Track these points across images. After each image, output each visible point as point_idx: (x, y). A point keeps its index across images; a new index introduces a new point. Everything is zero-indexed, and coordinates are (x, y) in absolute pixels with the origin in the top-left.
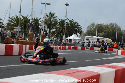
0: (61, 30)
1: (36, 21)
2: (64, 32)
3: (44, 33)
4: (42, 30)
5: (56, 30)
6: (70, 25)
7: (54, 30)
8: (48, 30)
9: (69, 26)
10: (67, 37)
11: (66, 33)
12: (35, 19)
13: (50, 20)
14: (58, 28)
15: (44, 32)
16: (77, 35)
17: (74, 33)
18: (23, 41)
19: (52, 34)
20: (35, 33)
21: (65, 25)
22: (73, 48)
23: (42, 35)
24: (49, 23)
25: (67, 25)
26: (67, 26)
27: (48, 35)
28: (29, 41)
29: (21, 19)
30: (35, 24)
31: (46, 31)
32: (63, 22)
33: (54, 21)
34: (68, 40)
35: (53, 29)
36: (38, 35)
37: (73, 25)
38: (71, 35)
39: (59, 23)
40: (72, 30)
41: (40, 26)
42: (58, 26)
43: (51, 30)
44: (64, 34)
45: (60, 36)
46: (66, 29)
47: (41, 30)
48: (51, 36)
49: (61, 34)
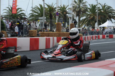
0: (92, 17)
1: (63, 10)
2: (96, 19)
3: (73, 23)
4: (71, 19)
5: (87, 17)
6: (102, 10)
7: (84, 18)
8: (78, 18)
9: (101, 12)
10: (99, 24)
11: (99, 21)
12: (62, 7)
13: (79, 7)
14: (89, 15)
15: (73, 21)
17: (108, 19)
18: (49, 33)
19: (82, 23)
20: (63, 23)
21: (97, 11)
22: (107, 36)
24: (77, 10)
25: (99, 10)
26: (99, 12)
27: (78, 24)
28: (56, 32)
29: (45, 8)
30: (63, 13)
31: (75, 20)
32: (94, 7)
33: (84, 8)
34: (101, 27)
35: (83, 16)
36: (66, 24)
37: (106, 9)
38: (104, 22)
39: (89, 9)
40: (105, 17)
41: (67, 15)
42: (89, 13)
43: (80, 18)
44: (96, 22)
45: (92, 24)
46: (98, 15)
47: (70, 19)
48: (82, 25)
49: (92, 22)
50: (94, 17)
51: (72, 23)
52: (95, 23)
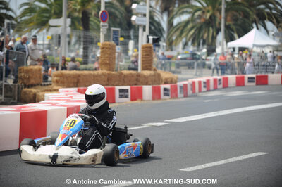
0: (209, 15)
2: (220, 24)
3: (151, 41)
4: (144, 30)
5: (193, 17)
7: (185, 17)
10: (230, 38)
11: (227, 27)
14: (199, 9)
15: (151, 37)
16: (265, 27)
17: (254, 21)
20: (121, 39)
23: (144, 47)
27: (165, 35)
28: (100, 72)
35: (183, 13)
38: (244, 31)
40: (246, 15)
41: (134, 18)
43: (173, 18)
44: (218, 30)
45: (208, 36)
46: (226, 11)
47: (141, 30)
48: (177, 39)
49: (209, 30)
50: (212, 18)
51: (148, 42)
52: (217, 34)
